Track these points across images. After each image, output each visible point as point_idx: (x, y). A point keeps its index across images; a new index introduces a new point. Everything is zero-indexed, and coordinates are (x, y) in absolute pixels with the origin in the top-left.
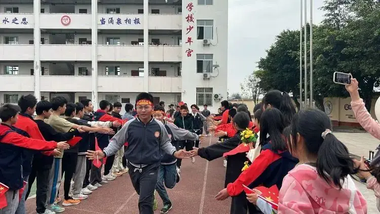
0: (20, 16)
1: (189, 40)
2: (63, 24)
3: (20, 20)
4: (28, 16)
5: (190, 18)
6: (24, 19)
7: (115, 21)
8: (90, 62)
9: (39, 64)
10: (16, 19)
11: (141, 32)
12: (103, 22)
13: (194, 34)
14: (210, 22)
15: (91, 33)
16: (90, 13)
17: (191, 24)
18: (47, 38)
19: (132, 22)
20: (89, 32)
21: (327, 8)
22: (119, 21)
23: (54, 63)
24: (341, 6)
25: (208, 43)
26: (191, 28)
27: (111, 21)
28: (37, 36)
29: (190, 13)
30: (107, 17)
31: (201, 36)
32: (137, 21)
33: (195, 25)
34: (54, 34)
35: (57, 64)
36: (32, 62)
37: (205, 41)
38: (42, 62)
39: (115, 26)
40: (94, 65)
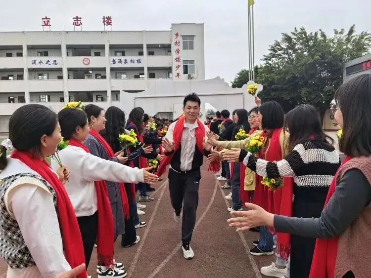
0: (51, 59)
1: (178, 75)
2: (84, 64)
3: (51, 62)
4: (58, 59)
5: (178, 59)
6: (55, 61)
7: (123, 61)
8: (106, 92)
9: (67, 94)
10: (48, 61)
11: (142, 69)
12: (114, 62)
13: (181, 70)
14: (192, 62)
15: (105, 70)
16: (104, 56)
17: (179, 63)
18: (71, 74)
19: (136, 62)
20: (104, 69)
21: (265, 59)
22: (126, 61)
23: (77, 92)
24: (273, 59)
25: (191, 76)
26: (179, 67)
27: (120, 61)
28: (65, 73)
29: (178, 56)
30: (117, 58)
31: (186, 72)
32: (139, 61)
33: (181, 64)
34: (76, 71)
35: (80, 93)
36: (63, 92)
37: (189, 76)
38: (69, 92)
39: (123, 65)
40: (109, 94)
